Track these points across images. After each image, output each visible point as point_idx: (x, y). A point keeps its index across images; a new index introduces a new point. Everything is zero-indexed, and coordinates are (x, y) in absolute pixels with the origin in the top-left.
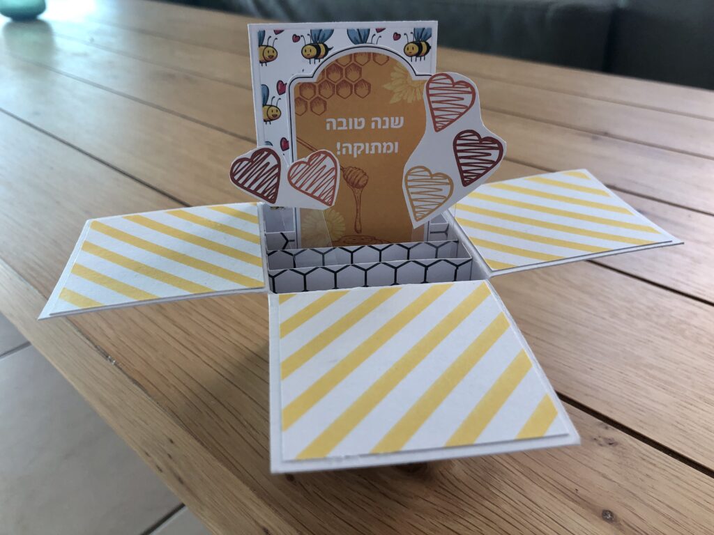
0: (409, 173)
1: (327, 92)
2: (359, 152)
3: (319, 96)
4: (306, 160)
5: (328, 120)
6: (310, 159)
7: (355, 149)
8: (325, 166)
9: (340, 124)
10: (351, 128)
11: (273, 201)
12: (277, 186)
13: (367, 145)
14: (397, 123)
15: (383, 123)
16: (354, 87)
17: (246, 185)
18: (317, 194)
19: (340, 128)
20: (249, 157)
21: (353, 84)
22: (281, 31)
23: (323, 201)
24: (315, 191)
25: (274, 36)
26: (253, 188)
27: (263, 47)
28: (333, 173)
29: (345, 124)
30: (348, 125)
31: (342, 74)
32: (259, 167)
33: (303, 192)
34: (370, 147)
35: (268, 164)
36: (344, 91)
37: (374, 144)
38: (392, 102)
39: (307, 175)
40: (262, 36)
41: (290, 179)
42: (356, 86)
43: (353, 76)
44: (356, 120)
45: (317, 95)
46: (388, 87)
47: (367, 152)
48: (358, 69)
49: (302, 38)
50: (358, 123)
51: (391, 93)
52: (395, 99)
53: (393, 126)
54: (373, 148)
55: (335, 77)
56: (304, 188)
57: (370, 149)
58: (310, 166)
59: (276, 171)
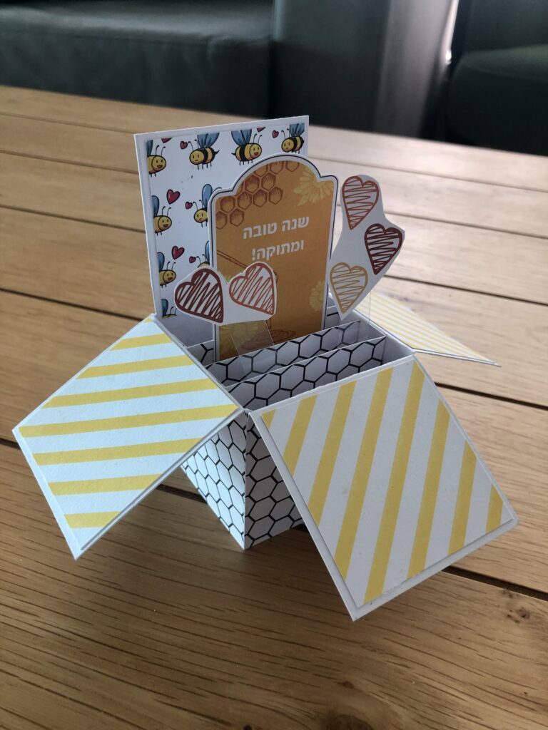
0: (332, 271)
1: (244, 203)
2: (271, 255)
3: (238, 208)
4: (244, 273)
5: (245, 229)
6: (247, 273)
7: (268, 252)
8: (262, 278)
9: (255, 231)
10: (265, 233)
11: (220, 320)
12: (221, 304)
13: (278, 247)
14: (303, 223)
15: (292, 224)
16: (268, 195)
17: (193, 309)
18: (259, 306)
19: (255, 236)
20: (190, 281)
21: (268, 192)
22: (169, 139)
23: (265, 311)
24: (256, 303)
25: (162, 145)
26: (199, 311)
27: (152, 158)
28: (270, 283)
29: (259, 231)
30: (262, 232)
31: (258, 184)
32: (201, 290)
33: (246, 306)
34: (281, 248)
35: (209, 284)
36: (260, 200)
37: (283, 246)
38: (300, 204)
39: (247, 289)
40: (149, 146)
41: (232, 295)
42: (270, 194)
43: (268, 185)
44: (269, 225)
45: (237, 207)
46: (297, 191)
47: (278, 254)
48: (274, 178)
49: (189, 145)
50: (270, 229)
51: (300, 195)
52: (303, 202)
53: (300, 226)
54: (283, 249)
55: (252, 188)
56: (246, 302)
57: (281, 251)
58: (248, 279)
59: (218, 290)
